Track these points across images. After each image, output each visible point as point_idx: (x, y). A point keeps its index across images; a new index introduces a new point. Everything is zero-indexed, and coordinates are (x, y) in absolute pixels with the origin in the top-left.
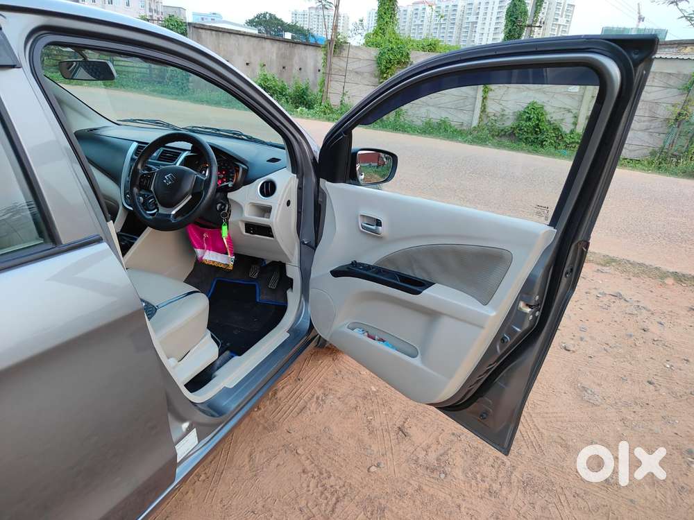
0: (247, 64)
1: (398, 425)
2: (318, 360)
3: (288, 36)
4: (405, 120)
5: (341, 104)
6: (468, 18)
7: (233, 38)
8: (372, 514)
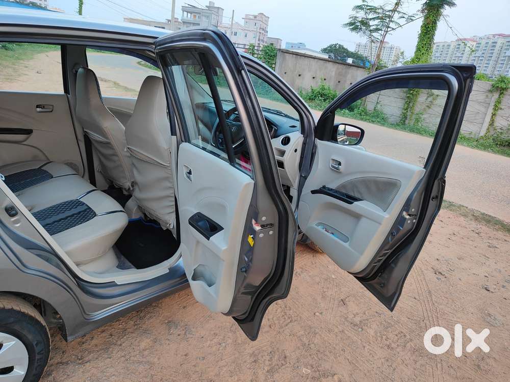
0: (313, 78)
1: (342, 298)
2: (303, 254)
3: (350, 61)
4: (422, 125)
5: (375, 110)
6: (505, 53)
7: (307, 59)
8: (308, 334)
